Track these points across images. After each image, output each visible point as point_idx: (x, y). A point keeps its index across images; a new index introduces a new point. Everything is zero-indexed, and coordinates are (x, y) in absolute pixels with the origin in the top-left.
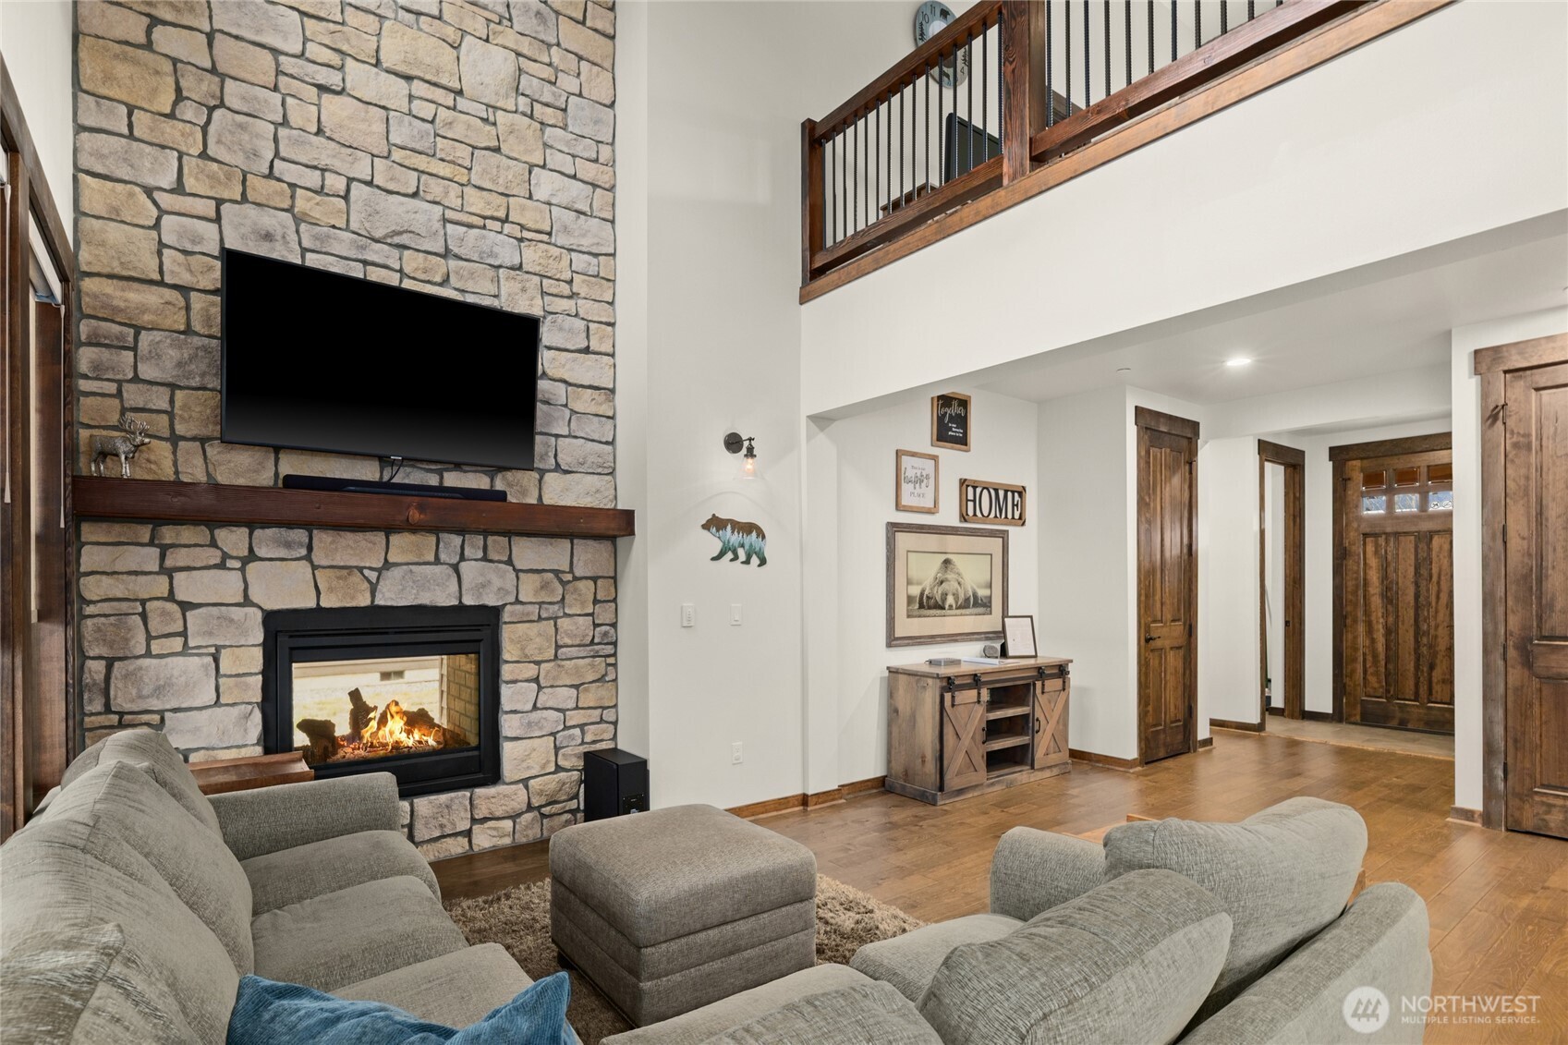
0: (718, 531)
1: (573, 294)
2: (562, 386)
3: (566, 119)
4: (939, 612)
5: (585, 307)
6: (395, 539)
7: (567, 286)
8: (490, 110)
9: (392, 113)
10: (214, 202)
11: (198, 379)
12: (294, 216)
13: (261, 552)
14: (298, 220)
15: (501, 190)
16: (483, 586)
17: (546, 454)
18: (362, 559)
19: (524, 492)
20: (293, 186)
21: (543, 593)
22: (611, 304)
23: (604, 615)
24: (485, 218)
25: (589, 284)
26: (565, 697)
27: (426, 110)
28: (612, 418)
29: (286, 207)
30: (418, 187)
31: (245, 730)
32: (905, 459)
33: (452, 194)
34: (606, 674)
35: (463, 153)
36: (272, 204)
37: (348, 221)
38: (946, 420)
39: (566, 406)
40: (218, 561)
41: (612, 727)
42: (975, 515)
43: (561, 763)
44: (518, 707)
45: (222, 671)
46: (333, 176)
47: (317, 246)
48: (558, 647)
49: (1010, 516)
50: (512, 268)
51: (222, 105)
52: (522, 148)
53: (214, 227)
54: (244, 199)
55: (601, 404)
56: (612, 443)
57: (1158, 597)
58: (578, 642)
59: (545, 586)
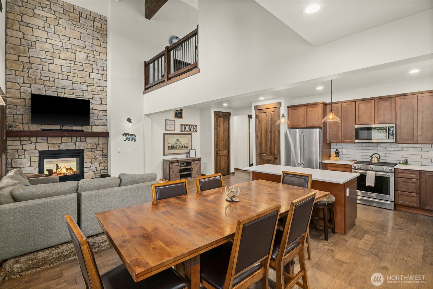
0: (125, 135)
1: (98, 94)
2: (96, 110)
3: (97, 63)
4: (175, 149)
5: (101, 96)
6: (63, 138)
7: (97, 93)
8: (82, 64)
9: (62, 66)
10: (30, 84)
11: (27, 113)
12: (44, 85)
13: (38, 141)
14: (45, 86)
15: (84, 77)
16: (80, 146)
17: (93, 122)
18: (57, 142)
19: (88, 129)
20: (44, 80)
21: (92, 147)
22: (106, 95)
23: (105, 150)
24: (80, 82)
25: (102, 92)
26: (97, 165)
27: (69, 65)
28: (107, 115)
29: (43, 84)
30: (67, 78)
31: (36, 170)
32: (167, 121)
33: (74, 79)
34: (105, 161)
35: (76, 72)
36: (40, 84)
37: (54, 85)
38: (177, 113)
39: (97, 114)
40: (31, 143)
41: (106, 170)
42: (184, 131)
43: (96, 176)
44: (87, 167)
45: (31, 161)
46: (51, 78)
47: (49, 90)
48: (95, 156)
49: (193, 130)
50: (86, 91)
51: (31, 68)
52: (88, 69)
53: (30, 88)
54: (35, 83)
55: (104, 113)
56: (107, 120)
57: (220, 146)
58: (99, 155)
59: (92, 146)
